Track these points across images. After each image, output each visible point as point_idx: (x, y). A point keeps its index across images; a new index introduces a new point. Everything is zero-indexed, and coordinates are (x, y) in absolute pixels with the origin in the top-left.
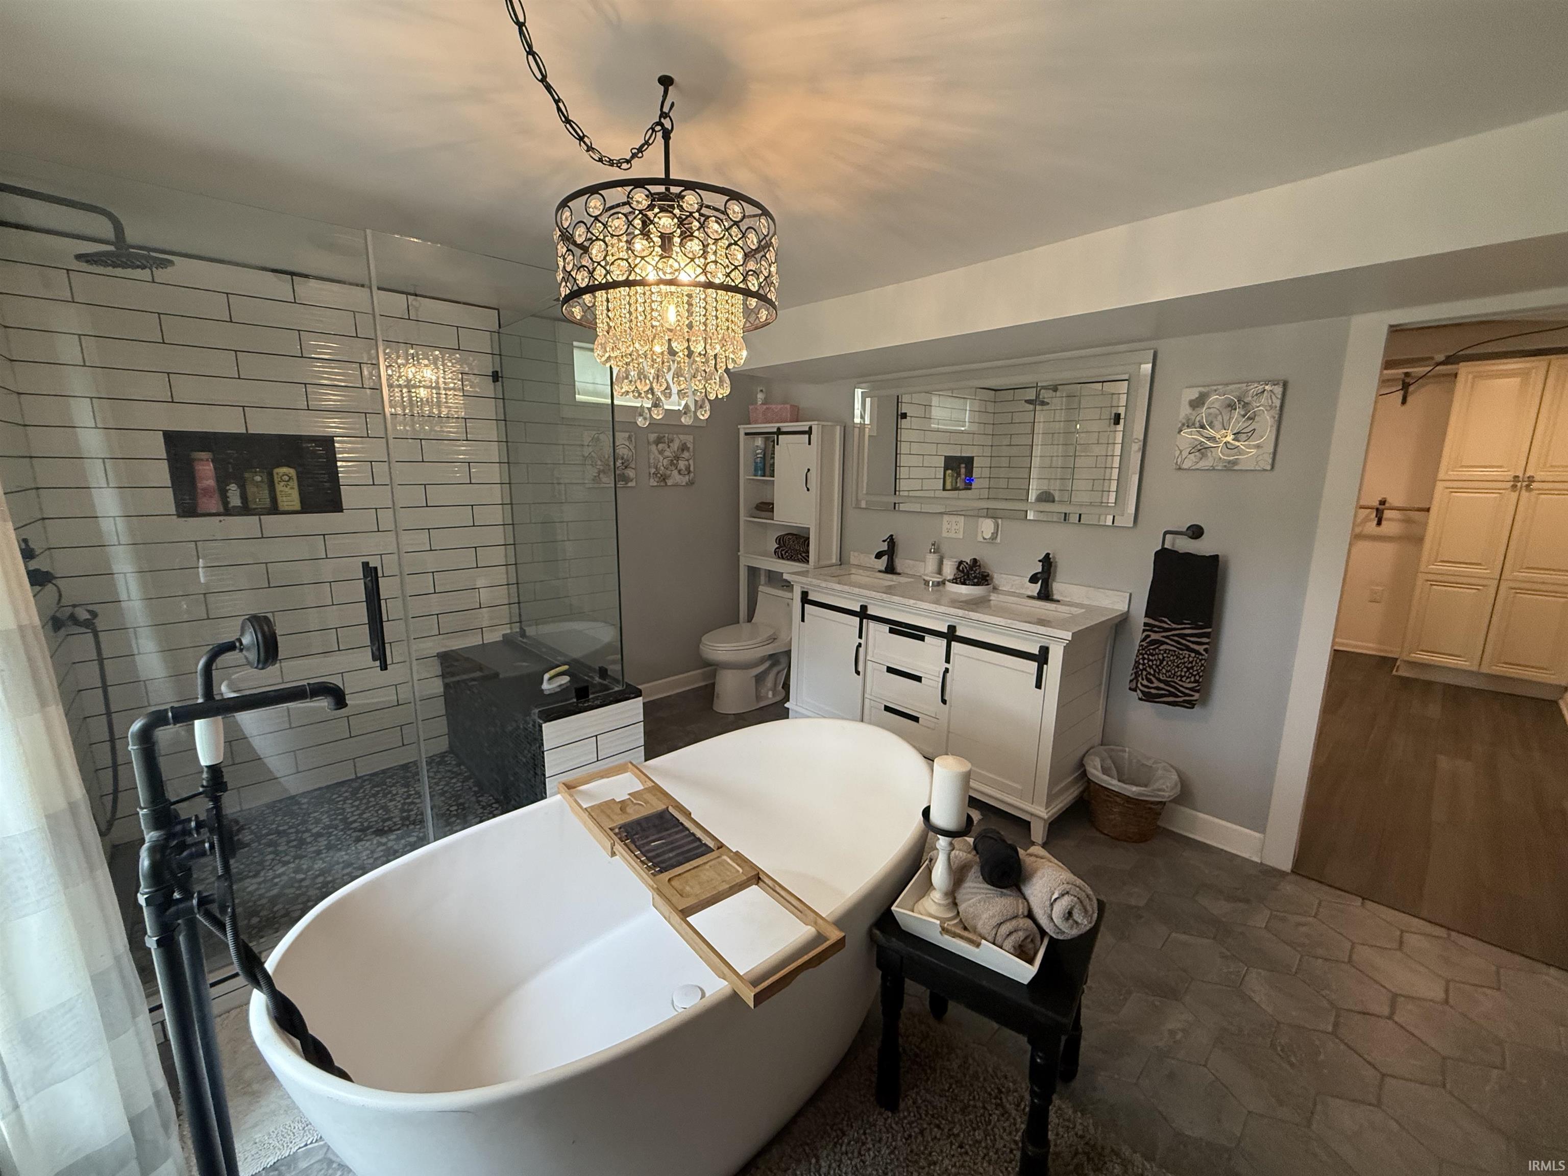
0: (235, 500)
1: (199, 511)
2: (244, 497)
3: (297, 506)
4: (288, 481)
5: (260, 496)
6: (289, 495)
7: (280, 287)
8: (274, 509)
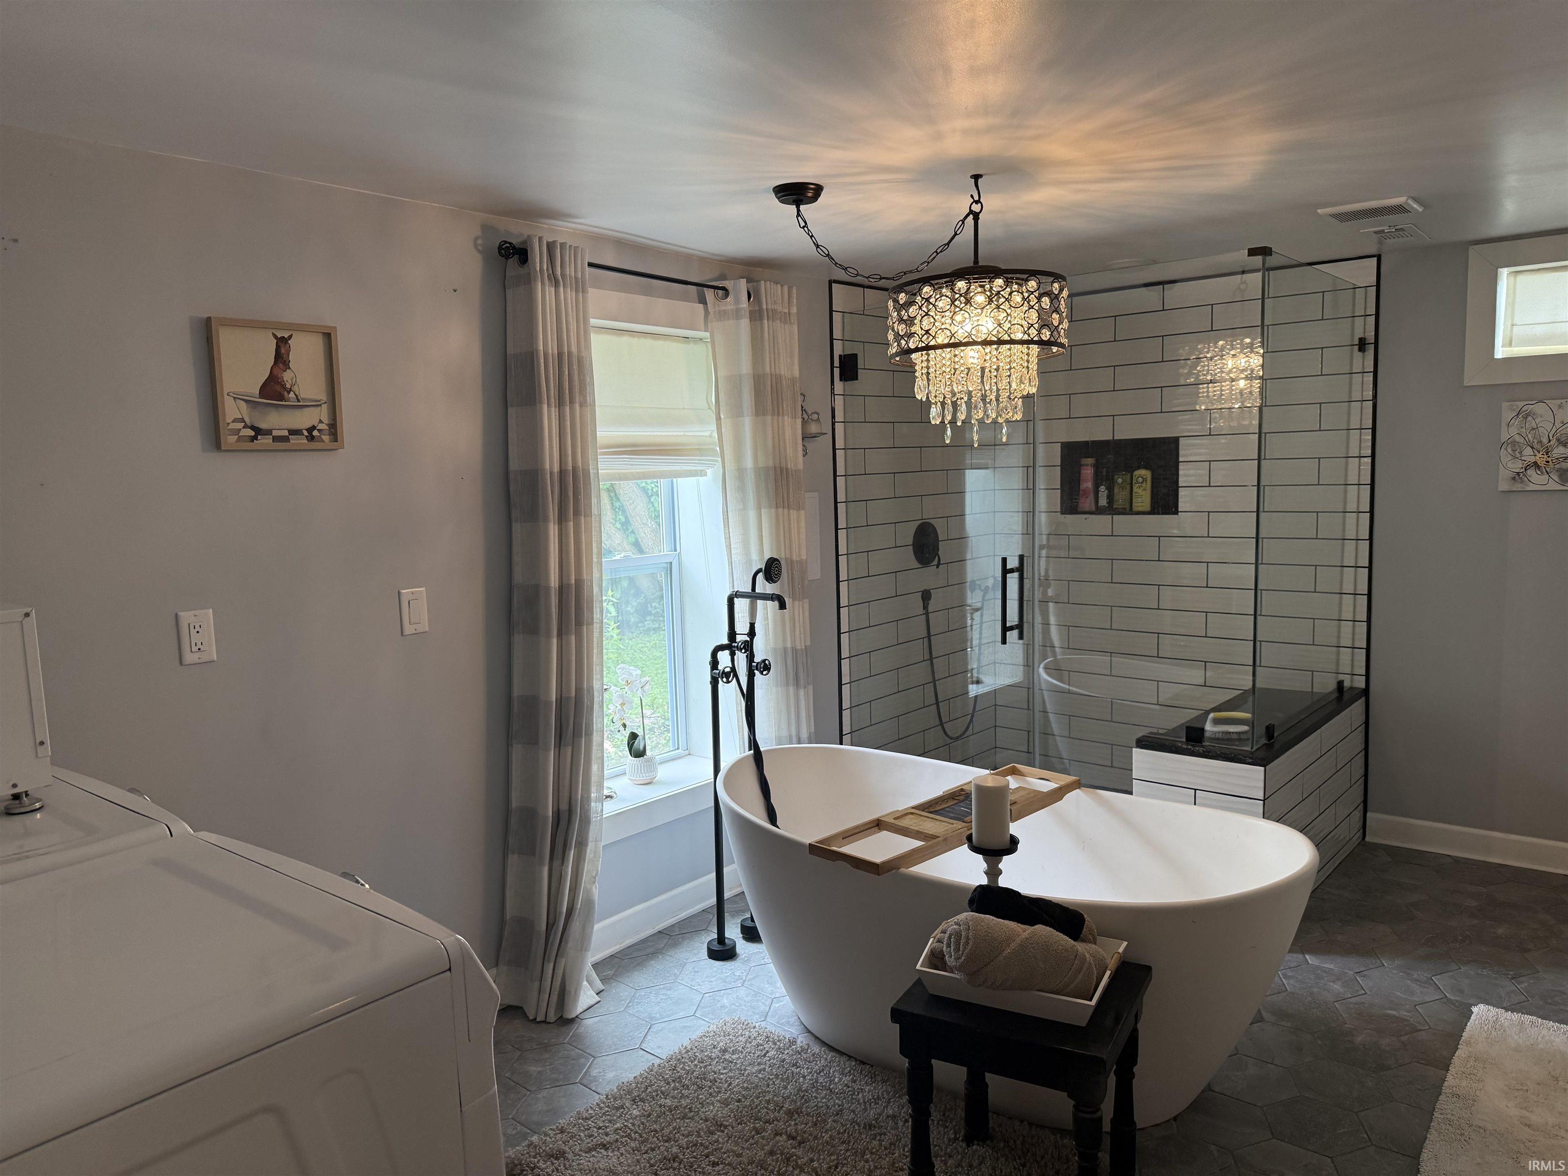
0: (1103, 502)
1: (1079, 510)
2: (1110, 498)
3: (1147, 506)
4: (1142, 483)
5: (1121, 497)
6: (1143, 497)
7: (1152, 296)
8: (1129, 510)
